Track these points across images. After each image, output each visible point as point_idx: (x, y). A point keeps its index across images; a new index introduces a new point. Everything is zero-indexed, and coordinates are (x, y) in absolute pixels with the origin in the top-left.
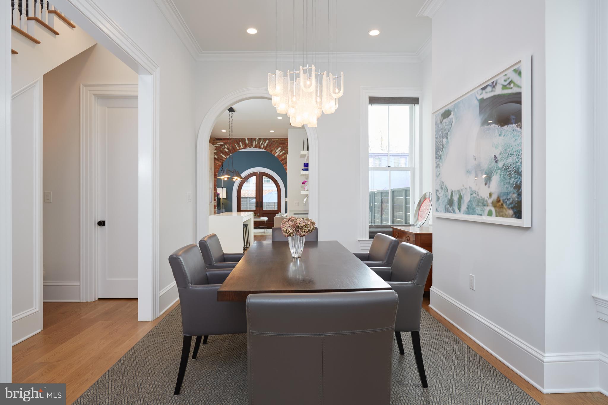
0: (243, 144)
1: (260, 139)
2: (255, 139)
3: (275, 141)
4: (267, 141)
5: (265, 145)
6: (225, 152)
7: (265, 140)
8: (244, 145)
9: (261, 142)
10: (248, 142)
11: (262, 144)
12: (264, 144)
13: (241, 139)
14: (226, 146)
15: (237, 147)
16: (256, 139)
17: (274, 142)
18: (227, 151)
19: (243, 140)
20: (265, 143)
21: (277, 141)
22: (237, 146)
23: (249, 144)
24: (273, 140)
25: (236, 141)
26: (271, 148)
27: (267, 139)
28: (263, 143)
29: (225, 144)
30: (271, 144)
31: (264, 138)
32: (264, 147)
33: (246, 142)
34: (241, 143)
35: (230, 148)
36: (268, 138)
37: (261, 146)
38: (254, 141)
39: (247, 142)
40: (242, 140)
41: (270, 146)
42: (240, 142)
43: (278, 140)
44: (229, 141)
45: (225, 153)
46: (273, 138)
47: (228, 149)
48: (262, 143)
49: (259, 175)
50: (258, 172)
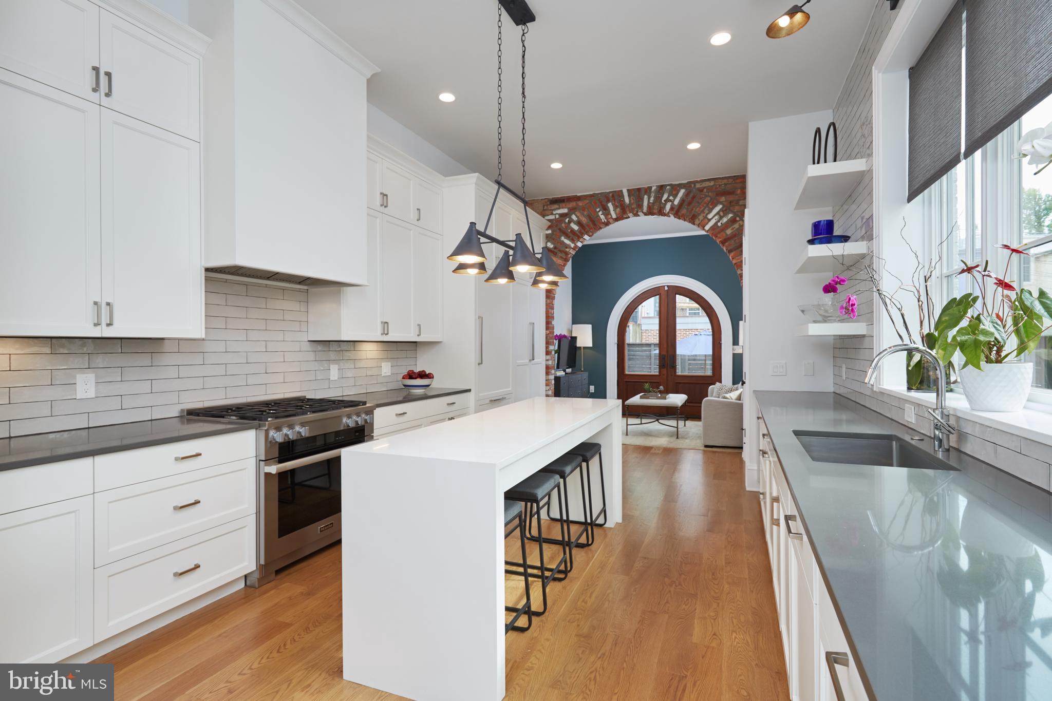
0: (615, 207)
1: (661, 188)
2: (648, 190)
3: (705, 188)
4: (682, 192)
5: (676, 202)
6: (573, 231)
7: (675, 189)
8: (618, 210)
9: (665, 197)
10: (630, 201)
11: (667, 200)
12: (672, 202)
13: (611, 194)
14: (574, 217)
15: (602, 217)
16: (650, 188)
17: (701, 190)
18: (576, 227)
19: (616, 196)
20: (675, 196)
21: (709, 189)
22: (600, 213)
23: (633, 204)
24: (698, 186)
25: (599, 200)
26: (692, 209)
27: (681, 186)
28: (671, 198)
29: (572, 210)
30: (694, 197)
31: (673, 183)
32: (672, 209)
33: (624, 200)
34: (610, 205)
35: (584, 220)
36: (685, 182)
37: (664, 207)
38: (646, 197)
39: (627, 200)
40: (613, 196)
41: (690, 204)
42: (608, 201)
43: (712, 183)
44: (580, 203)
45: (571, 235)
46: (699, 179)
47: (579, 223)
48: (669, 197)
49: (667, 292)
50: (666, 287)
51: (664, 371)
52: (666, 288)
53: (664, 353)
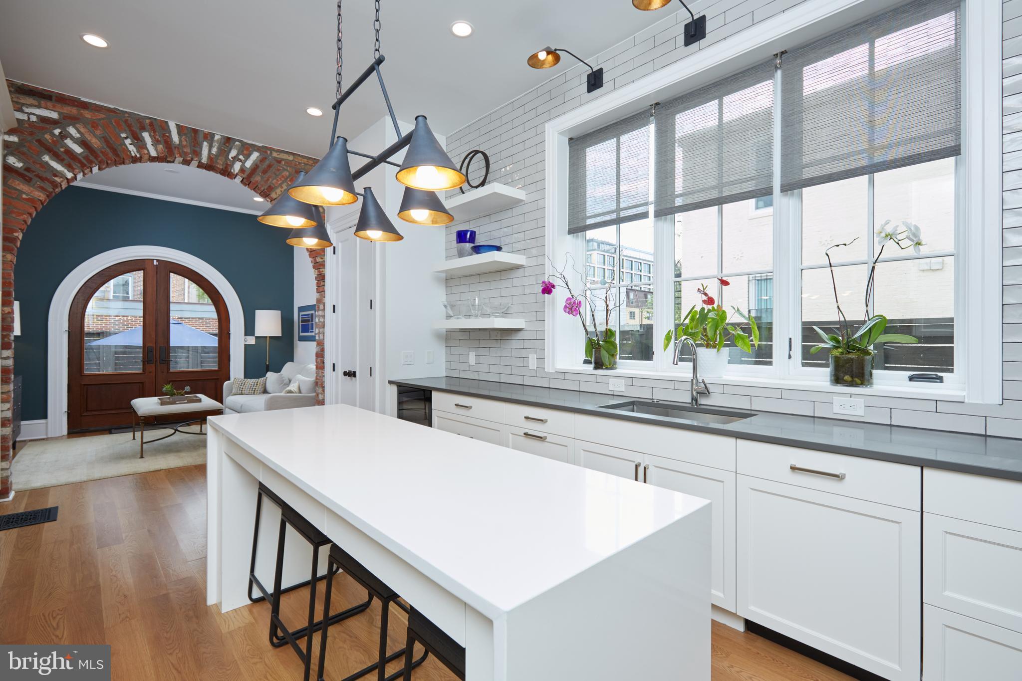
0: (156, 143)
1: (228, 141)
2: (209, 137)
3: (283, 160)
4: (255, 155)
5: (248, 164)
6: (69, 152)
7: (247, 149)
8: (160, 147)
9: (233, 153)
10: (180, 141)
11: (235, 159)
12: (243, 163)
13: (148, 121)
15: (132, 148)
16: (213, 135)
17: (279, 161)
18: (78, 149)
19: (159, 128)
20: (247, 157)
21: (288, 162)
22: (128, 142)
23: (185, 146)
24: (275, 154)
25: (126, 121)
26: (268, 180)
27: (258, 149)
28: (241, 157)
29: (73, 120)
30: (270, 166)
31: (245, 140)
32: (242, 170)
33: (170, 137)
34: (146, 135)
35: (95, 142)
36: (261, 145)
37: (232, 166)
38: (205, 144)
39: (175, 138)
40: (151, 124)
41: (265, 172)
42: (143, 129)
43: (291, 158)
44: (87, 114)
45: (65, 156)
46: (276, 148)
47: (83, 143)
48: (238, 155)
49: (157, 268)
50: (155, 261)
51: (151, 368)
52: (155, 263)
53: (151, 344)
